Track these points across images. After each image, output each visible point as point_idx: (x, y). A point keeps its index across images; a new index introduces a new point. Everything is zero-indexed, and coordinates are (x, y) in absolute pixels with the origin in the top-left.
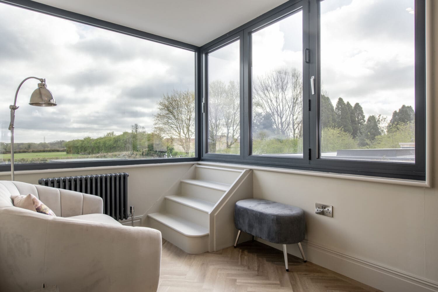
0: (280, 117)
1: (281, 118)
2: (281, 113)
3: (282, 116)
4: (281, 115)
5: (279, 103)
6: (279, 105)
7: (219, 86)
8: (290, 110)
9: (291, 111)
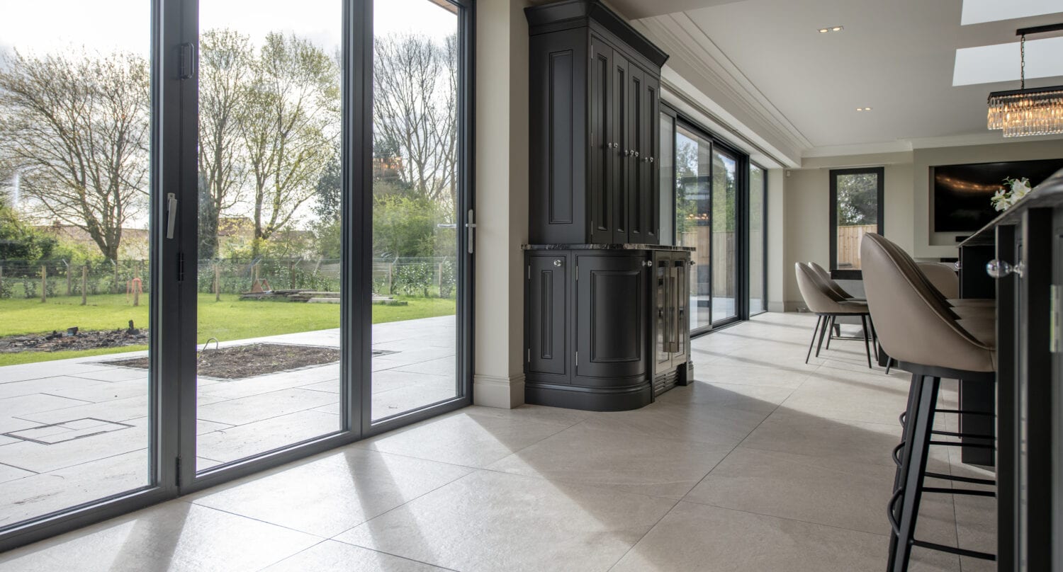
0: (419, 163)
1: (421, 166)
2: (420, 153)
3: (423, 161)
4: (420, 157)
5: (414, 125)
6: (416, 131)
7: (232, 48)
8: (443, 149)
9: (447, 152)
